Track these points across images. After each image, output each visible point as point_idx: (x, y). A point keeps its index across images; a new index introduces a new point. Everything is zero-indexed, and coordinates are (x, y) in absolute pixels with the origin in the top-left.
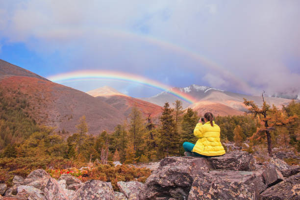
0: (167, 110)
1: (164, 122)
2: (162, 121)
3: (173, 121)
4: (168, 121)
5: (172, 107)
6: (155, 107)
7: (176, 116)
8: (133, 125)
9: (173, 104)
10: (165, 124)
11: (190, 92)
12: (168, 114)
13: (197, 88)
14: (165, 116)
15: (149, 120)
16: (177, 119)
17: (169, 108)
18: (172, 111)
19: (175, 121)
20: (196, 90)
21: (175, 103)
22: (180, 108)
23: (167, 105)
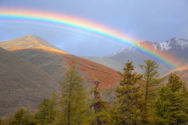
0: (129, 76)
1: (123, 97)
2: (119, 97)
3: (140, 97)
4: (130, 98)
5: (138, 71)
6: (109, 73)
7: (144, 89)
8: (66, 101)
9: (141, 66)
10: (125, 101)
11: (170, 50)
12: (131, 84)
13: (182, 45)
14: (125, 87)
15: (96, 93)
16: (146, 95)
17: (132, 72)
18: (139, 78)
19: (143, 97)
20: (180, 46)
21: (145, 65)
22: (152, 75)
23: (129, 66)
